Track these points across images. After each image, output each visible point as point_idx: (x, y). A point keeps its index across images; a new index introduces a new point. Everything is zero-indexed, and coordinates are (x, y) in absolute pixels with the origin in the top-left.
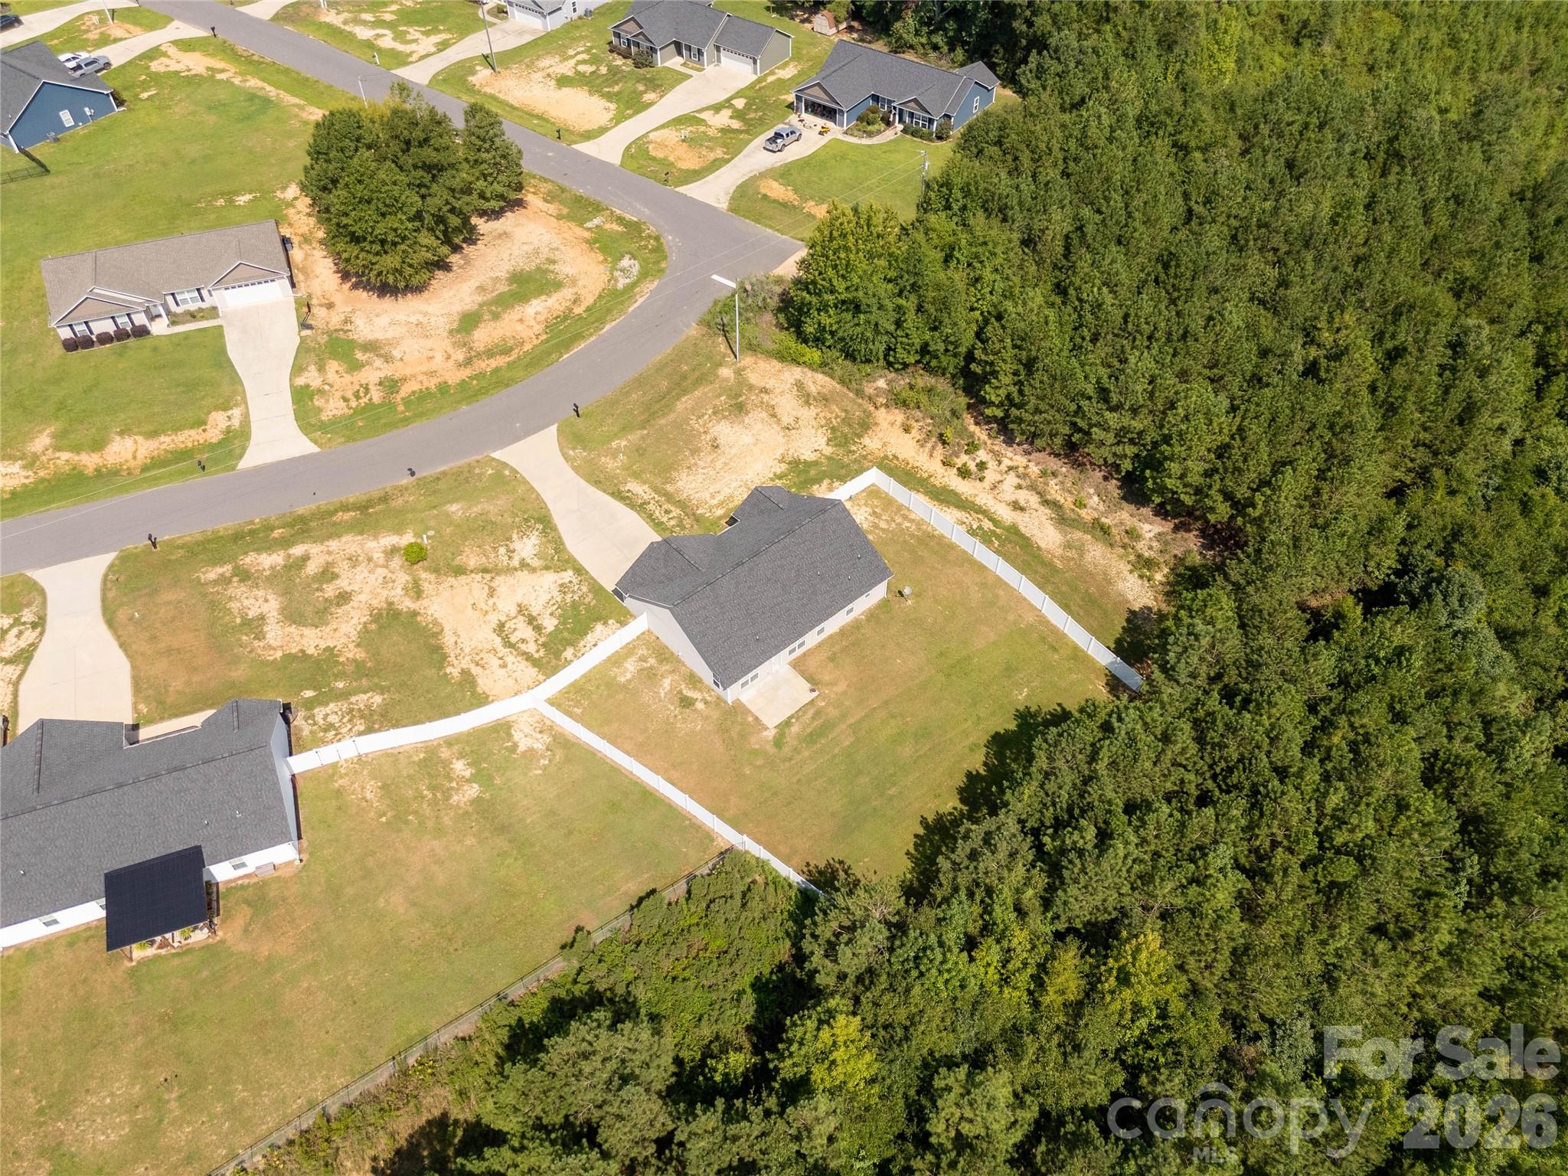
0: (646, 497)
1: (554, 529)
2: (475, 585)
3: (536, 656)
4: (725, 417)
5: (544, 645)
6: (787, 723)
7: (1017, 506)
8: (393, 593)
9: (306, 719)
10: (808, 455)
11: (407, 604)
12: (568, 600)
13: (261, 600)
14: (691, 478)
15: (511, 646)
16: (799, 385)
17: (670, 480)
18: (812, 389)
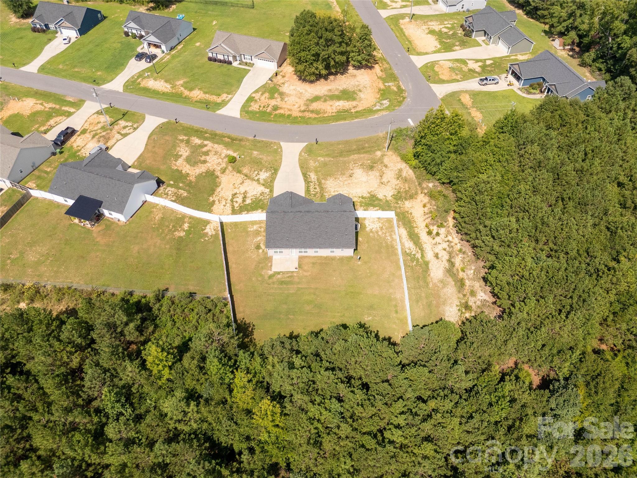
0: (313, 180)
1: (276, 174)
2: (240, 178)
3: (235, 208)
4: (363, 168)
5: (241, 207)
6: (279, 273)
7: (437, 256)
8: (217, 168)
9: (164, 189)
10: (380, 196)
11: (218, 173)
12: (260, 198)
13: (185, 151)
14: (333, 182)
15: (232, 201)
16: (400, 170)
17: (326, 179)
18: (404, 174)
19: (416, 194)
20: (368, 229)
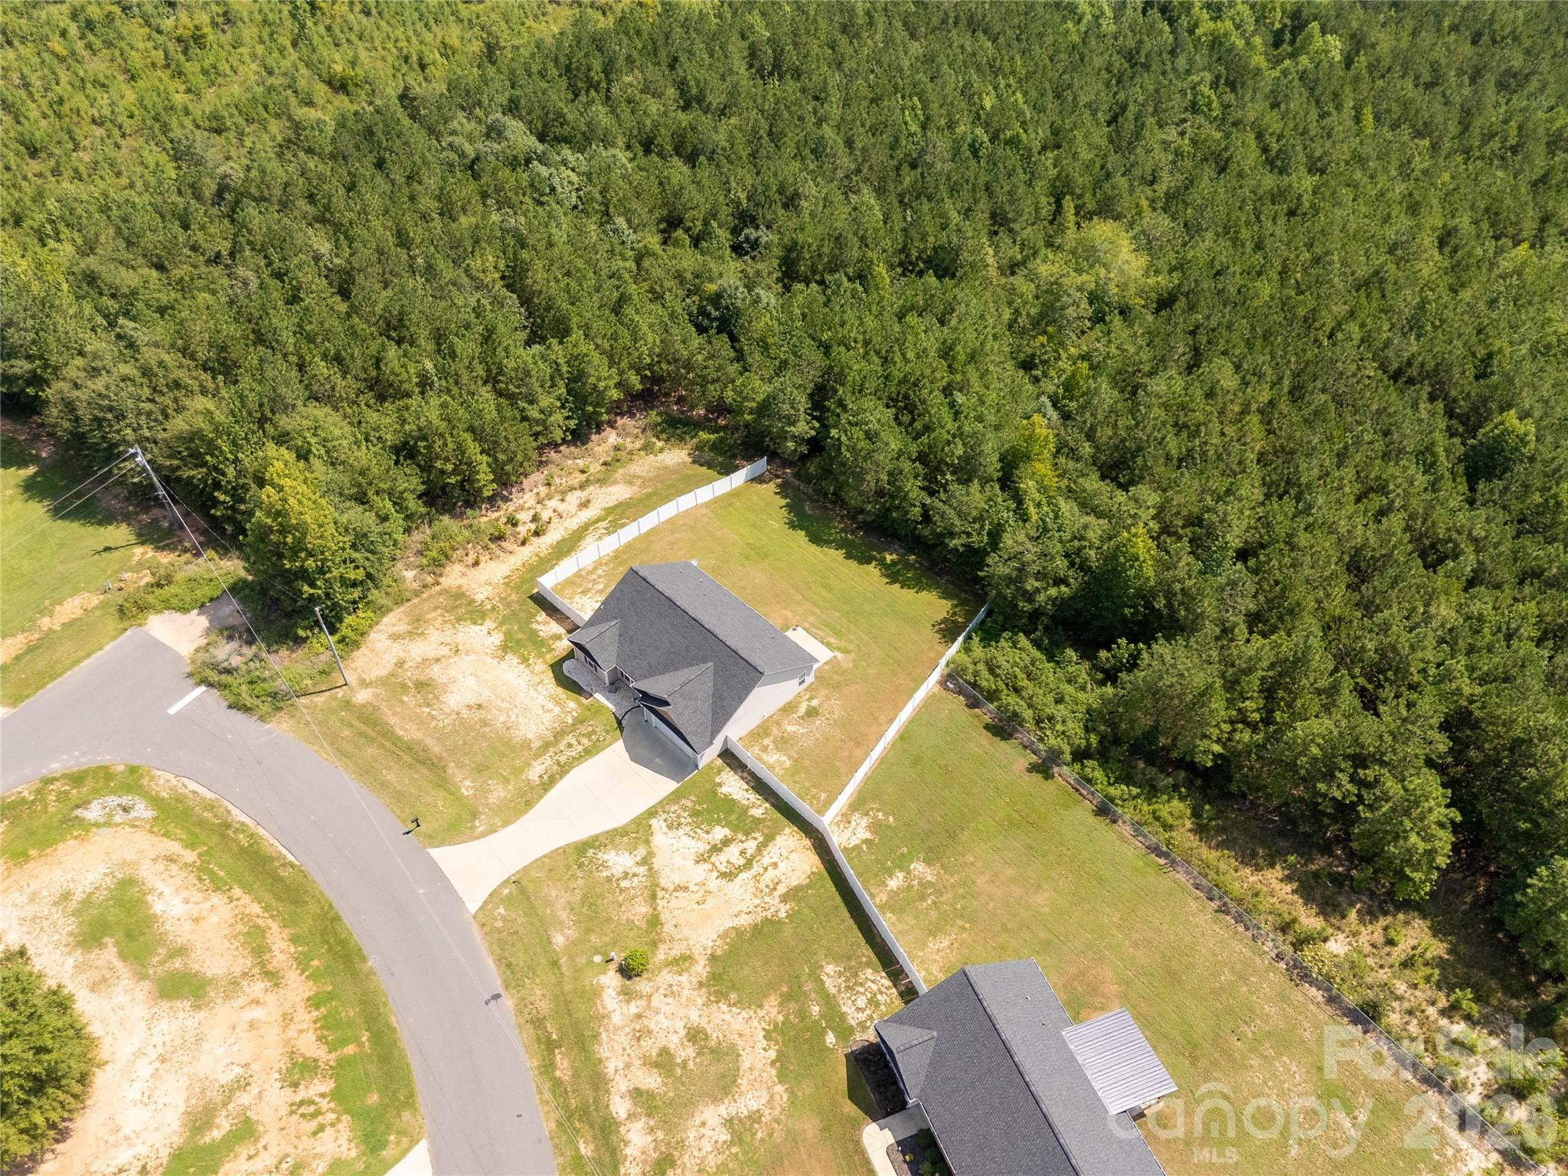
0: (549, 763)
1: (596, 838)
2: (673, 903)
3: (761, 839)
4: (436, 697)
5: (747, 834)
7: (585, 504)
8: (686, 984)
10: (497, 638)
11: (701, 969)
12: (690, 820)
13: (703, 1131)
14: (522, 726)
15: (749, 862)
16: (396, 637)
17: (526, 744)
18: (402, 628)
19: (446, 591)
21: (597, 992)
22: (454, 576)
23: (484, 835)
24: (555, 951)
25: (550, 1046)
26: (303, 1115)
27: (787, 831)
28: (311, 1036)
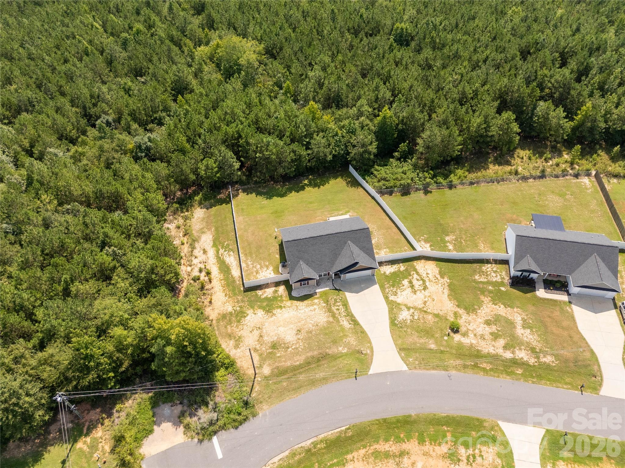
0: (344, 319)
1: (390, 318)
2: (431, 308)
3: (414, 272)
5: (410, 275)
7: (205, 252)
8: (466, 318)
9: (503, 278)
10: (260, 312)
11: (461, 311)
12: (395, 289)
13: (525, 335)
14: (318, 321)
15: (422, 280)
16: (237, 347)
17: (329, 322)
18: (232, 343)
19: (218, 320)
20: (271, 268)
21: (460, 343)
22: (212, 313)
23: (372, 351)
24: (437, 350)
25: (476, 366)
26: (474, 461)
27: (415, 264)
28: (437, 448)
